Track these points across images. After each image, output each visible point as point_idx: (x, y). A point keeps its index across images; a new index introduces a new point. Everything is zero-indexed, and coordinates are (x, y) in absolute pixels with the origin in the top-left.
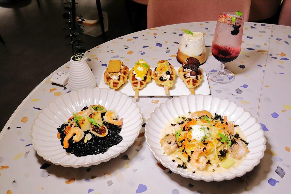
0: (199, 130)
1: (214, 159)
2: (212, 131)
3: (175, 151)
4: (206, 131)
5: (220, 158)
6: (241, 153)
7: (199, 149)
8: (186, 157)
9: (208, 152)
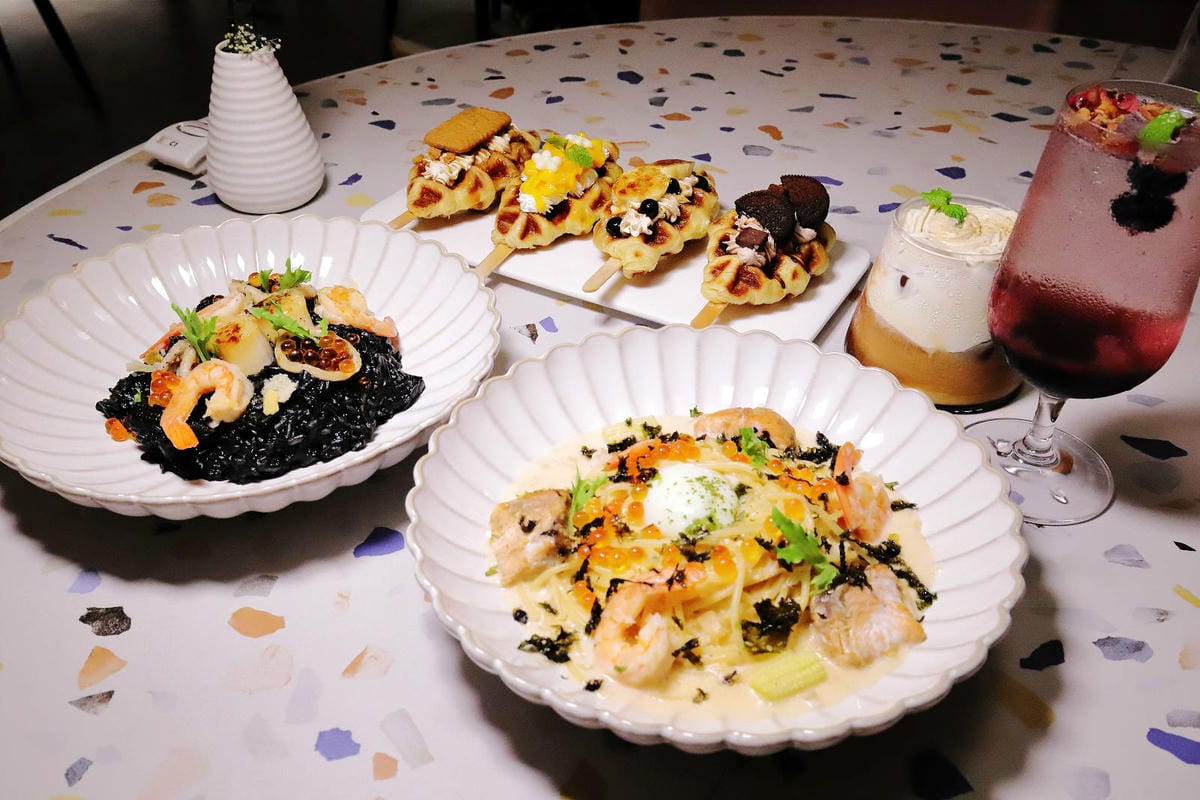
0: (688, 487)
1: (723, 640)
2: (753, 504)
3: (540, 570)
4: (722, 498)
5: (754, 638)
6: (875, 633)
7: (650, 578)
8: (585, 606)
9: (696, 600)
